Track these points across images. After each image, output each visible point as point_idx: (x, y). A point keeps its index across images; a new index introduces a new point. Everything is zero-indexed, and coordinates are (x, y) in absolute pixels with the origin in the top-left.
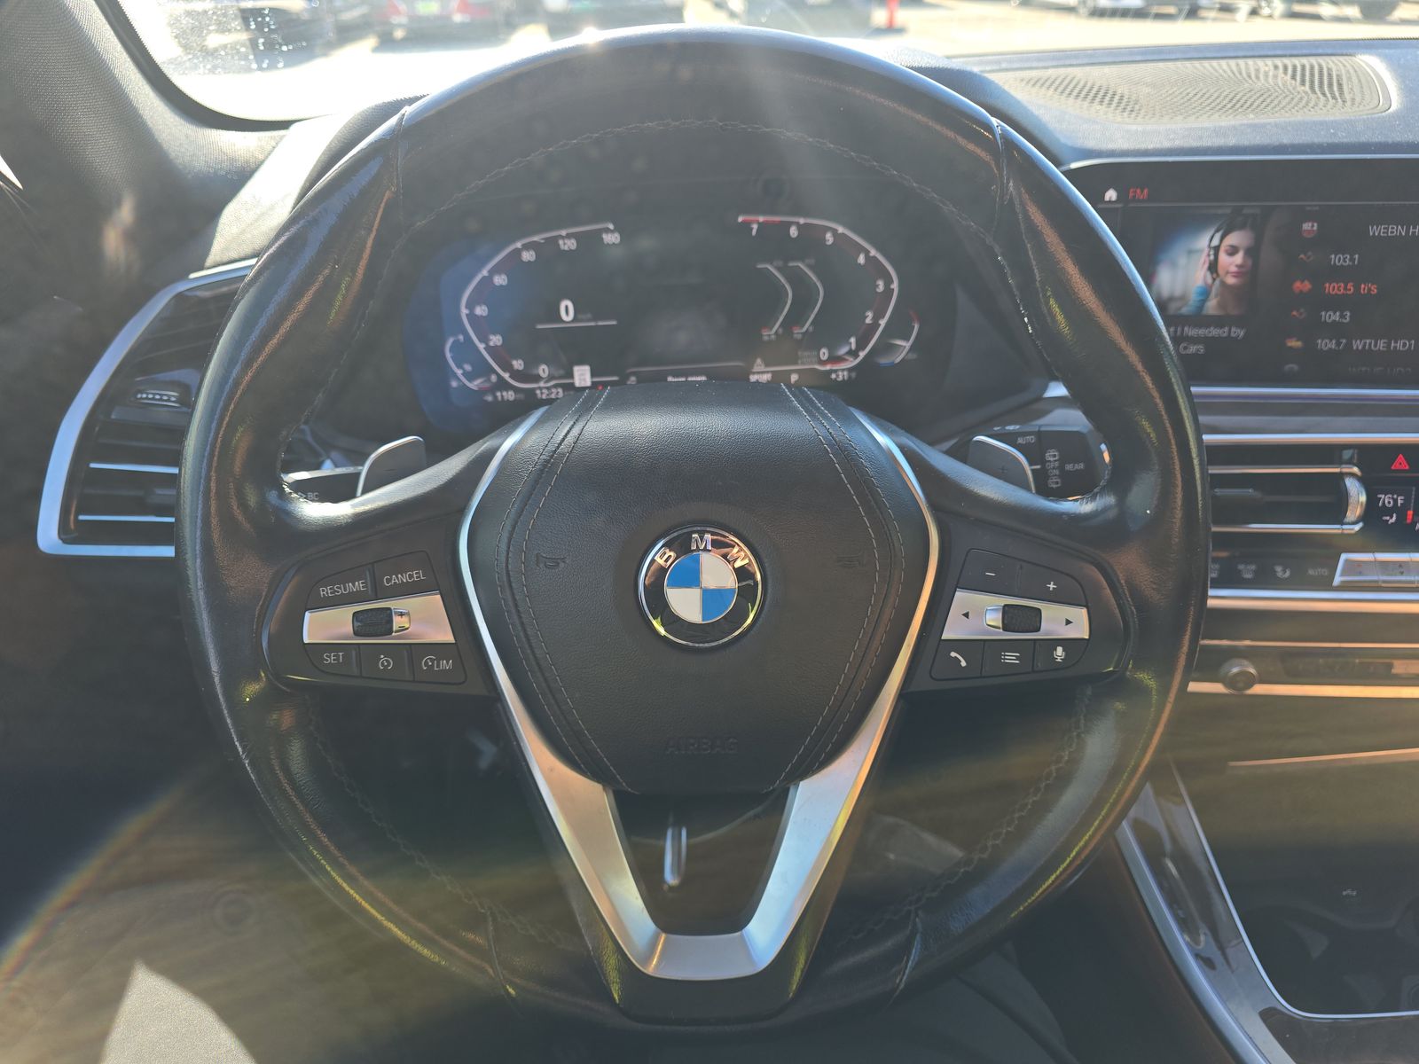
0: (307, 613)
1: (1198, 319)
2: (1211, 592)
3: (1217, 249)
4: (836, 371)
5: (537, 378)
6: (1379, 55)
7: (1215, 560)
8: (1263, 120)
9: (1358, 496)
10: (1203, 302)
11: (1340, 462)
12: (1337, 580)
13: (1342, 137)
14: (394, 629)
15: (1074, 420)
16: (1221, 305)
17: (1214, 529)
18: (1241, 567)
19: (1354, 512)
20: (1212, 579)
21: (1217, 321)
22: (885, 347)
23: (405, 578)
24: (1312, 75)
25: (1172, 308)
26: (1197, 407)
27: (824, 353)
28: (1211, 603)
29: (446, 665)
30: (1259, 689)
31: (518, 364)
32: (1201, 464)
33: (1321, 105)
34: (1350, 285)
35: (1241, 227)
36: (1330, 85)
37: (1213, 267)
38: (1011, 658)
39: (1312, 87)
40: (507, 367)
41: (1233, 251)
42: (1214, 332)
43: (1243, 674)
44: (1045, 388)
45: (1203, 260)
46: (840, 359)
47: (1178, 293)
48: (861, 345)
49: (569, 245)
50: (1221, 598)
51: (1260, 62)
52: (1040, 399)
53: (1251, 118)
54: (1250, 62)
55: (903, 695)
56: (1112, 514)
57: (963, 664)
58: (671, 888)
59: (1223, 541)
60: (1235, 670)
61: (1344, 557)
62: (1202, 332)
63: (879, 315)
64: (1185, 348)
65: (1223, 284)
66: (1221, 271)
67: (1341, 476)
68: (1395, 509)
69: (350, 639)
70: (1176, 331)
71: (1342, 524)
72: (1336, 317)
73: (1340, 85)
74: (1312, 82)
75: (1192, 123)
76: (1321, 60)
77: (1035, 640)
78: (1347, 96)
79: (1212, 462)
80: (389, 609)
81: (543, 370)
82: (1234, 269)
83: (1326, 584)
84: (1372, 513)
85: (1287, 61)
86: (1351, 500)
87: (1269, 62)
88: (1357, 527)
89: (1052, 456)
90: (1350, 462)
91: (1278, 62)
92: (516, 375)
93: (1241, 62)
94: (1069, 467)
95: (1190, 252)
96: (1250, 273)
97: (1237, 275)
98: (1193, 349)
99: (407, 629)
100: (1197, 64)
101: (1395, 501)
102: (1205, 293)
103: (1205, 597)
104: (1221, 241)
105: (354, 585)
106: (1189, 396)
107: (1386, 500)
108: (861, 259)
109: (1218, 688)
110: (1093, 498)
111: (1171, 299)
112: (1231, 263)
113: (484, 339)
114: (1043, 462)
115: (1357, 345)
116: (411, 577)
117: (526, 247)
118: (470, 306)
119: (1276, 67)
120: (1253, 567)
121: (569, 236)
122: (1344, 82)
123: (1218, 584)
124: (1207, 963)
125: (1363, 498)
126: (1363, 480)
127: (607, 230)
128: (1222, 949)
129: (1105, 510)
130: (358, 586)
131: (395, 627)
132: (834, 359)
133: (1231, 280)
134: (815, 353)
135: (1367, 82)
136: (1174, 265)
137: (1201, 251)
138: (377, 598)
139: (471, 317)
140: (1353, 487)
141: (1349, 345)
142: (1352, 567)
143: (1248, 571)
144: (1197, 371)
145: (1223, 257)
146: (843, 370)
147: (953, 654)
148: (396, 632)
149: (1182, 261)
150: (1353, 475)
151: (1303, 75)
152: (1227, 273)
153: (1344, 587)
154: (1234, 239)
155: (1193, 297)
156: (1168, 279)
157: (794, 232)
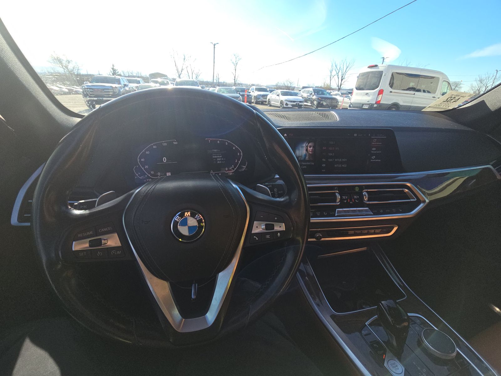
0: (74, 242)
1: (304, 161)
2: (311, 219)
3: (307, 146)
4: (229, 173)
5: (158, 176)
6: (334, 111)
7: (311, 212)
8: (314, 122)
9: (338, 197)
10: (305, 157)
11: (334, 190)
12: (336, 215)
13: (329, 125)
14: (102, 244)
15: (281, 182)
16: (309, 158)
17: (311, 205)
18: (317, 213)
19: (338, 200)
20: (311, 216)
21: (308, 161)
22: (240, 167)
23: (106, 229)
24: (323, 114)
25: (299, 158)
26: (306, 179)
27: (227, 169)
28: (311, 221)
29: (119, 252)
30: (323, 239)
31: (152, 172)
32: (307, 191)
33: (325, 119)
34: (334, 148)
35: (312, 142)
36: (326, 116)
37: (307, 150)
38: (268, 237)
39: (323, 116)
40: (150, 173)
41: (310, 147)
42: (308, 163)
43: (319, 236)
44: (275, 176)
45: (305, 149)
46: (230, 170)
47: (300, 155)
48: (235, 167)
49: (165, 144)
50: (313, 220)
51: (313, 112)
52: (274, 178)
53: (312, 121)
54: (311, 112)
55: (243, 248)
56: (288, 201)
57: (257, 239)
58: (193, 299)
59: (313, 207)
60: (318, 236)
61: (337, 210)
62: (306, 163)
63: (238, 160)
64: (302, 167)
65: (309, 153)
66: (308, 151)
67: (335, 193)
68: (346, 199)
69: (89, 248)
70: (300, 164)
71: (336, 203)
72: (331, 160)
73: (328, 116)
74: (323, 115)
75: (301, 122)
76: (324, 112)
77: (273, 232)
78: (329, 118)
79: (309, 191)
80: (101, 238)
81: (159, 174)
82: (311, 150)
83: (334, 216)
84: (341, 200)
85: (318, 112)
86: (337, 198)
87: (315, 112)
88: (339, 203)
89: (275, 190)
90: (336, 190)
91: (316, 112)
92: (152, 175)
93: (309, 112)
94: (279, 192)
95: (302, 147)
96: (314, 151)
97: (311, 152)
98: (304, 167)
99: (107, 243)
100: (301, 112)
101: (346, 197)
102: (306, 155)
103: (310, 220)
104: (308, 145)
105: (89, 233)
106: (304, 177)
107: (344, 197)
108: (234, 148)
109: (314, 240)
110: (284, 197)
111: (299, 157)
112: (310, 149)
113: (144, 167)
114: (274, 191)
115: (336, 160)
116: (108, 229)
117: (154, 145)
118: (140, 159)
119: (316, 113)
120: (319, 213)
121: (165, 142)
122: (329, 116)
123: (312, 217)
124: (318, 305)
125: (340, 197)
126: (339, 193)
127: (175, 141)
128: (321, 301)
129: (286, 200)
130: (91, 233)
131: (103, 244)
132: (229, 170)
133: (310, 153)
134: (225, 169)
135: (333, 116)
136: (299, 150)
137: (304, 147)
138: (97, 236)
139: (140, 161)
140: (337, 194)
141: (334, 160)
142: (339, 212)
143: (318, 214)
144: (305, 172)
145: (308, 148)
146: (231, 172)
147: (255, 237)
148: (103, 245)
149: (301, 149)
150: (337, 192)
151: (321, 114)
152: (310, 151)
153: (338, 216)
154: (310, 144)
155: (303, 156)
156: (298, 152)
157: (218, 142)
